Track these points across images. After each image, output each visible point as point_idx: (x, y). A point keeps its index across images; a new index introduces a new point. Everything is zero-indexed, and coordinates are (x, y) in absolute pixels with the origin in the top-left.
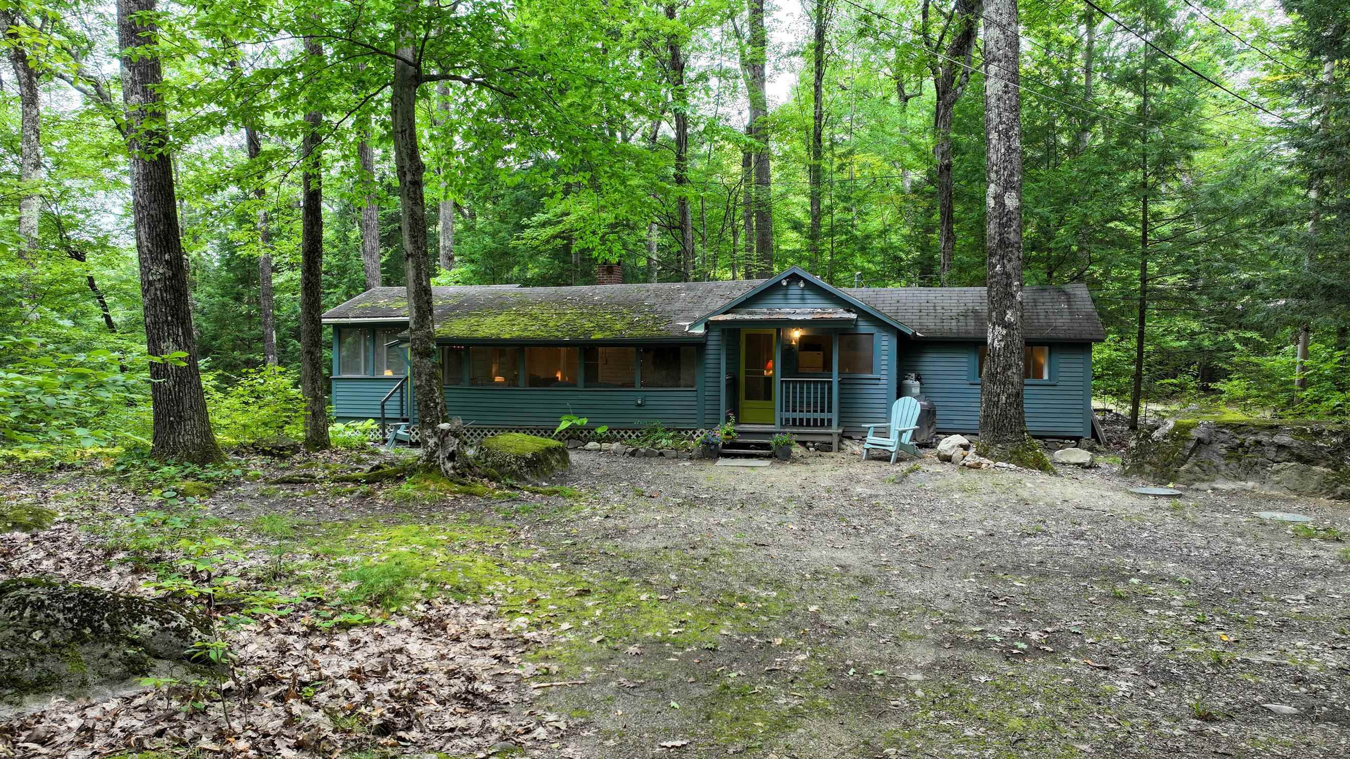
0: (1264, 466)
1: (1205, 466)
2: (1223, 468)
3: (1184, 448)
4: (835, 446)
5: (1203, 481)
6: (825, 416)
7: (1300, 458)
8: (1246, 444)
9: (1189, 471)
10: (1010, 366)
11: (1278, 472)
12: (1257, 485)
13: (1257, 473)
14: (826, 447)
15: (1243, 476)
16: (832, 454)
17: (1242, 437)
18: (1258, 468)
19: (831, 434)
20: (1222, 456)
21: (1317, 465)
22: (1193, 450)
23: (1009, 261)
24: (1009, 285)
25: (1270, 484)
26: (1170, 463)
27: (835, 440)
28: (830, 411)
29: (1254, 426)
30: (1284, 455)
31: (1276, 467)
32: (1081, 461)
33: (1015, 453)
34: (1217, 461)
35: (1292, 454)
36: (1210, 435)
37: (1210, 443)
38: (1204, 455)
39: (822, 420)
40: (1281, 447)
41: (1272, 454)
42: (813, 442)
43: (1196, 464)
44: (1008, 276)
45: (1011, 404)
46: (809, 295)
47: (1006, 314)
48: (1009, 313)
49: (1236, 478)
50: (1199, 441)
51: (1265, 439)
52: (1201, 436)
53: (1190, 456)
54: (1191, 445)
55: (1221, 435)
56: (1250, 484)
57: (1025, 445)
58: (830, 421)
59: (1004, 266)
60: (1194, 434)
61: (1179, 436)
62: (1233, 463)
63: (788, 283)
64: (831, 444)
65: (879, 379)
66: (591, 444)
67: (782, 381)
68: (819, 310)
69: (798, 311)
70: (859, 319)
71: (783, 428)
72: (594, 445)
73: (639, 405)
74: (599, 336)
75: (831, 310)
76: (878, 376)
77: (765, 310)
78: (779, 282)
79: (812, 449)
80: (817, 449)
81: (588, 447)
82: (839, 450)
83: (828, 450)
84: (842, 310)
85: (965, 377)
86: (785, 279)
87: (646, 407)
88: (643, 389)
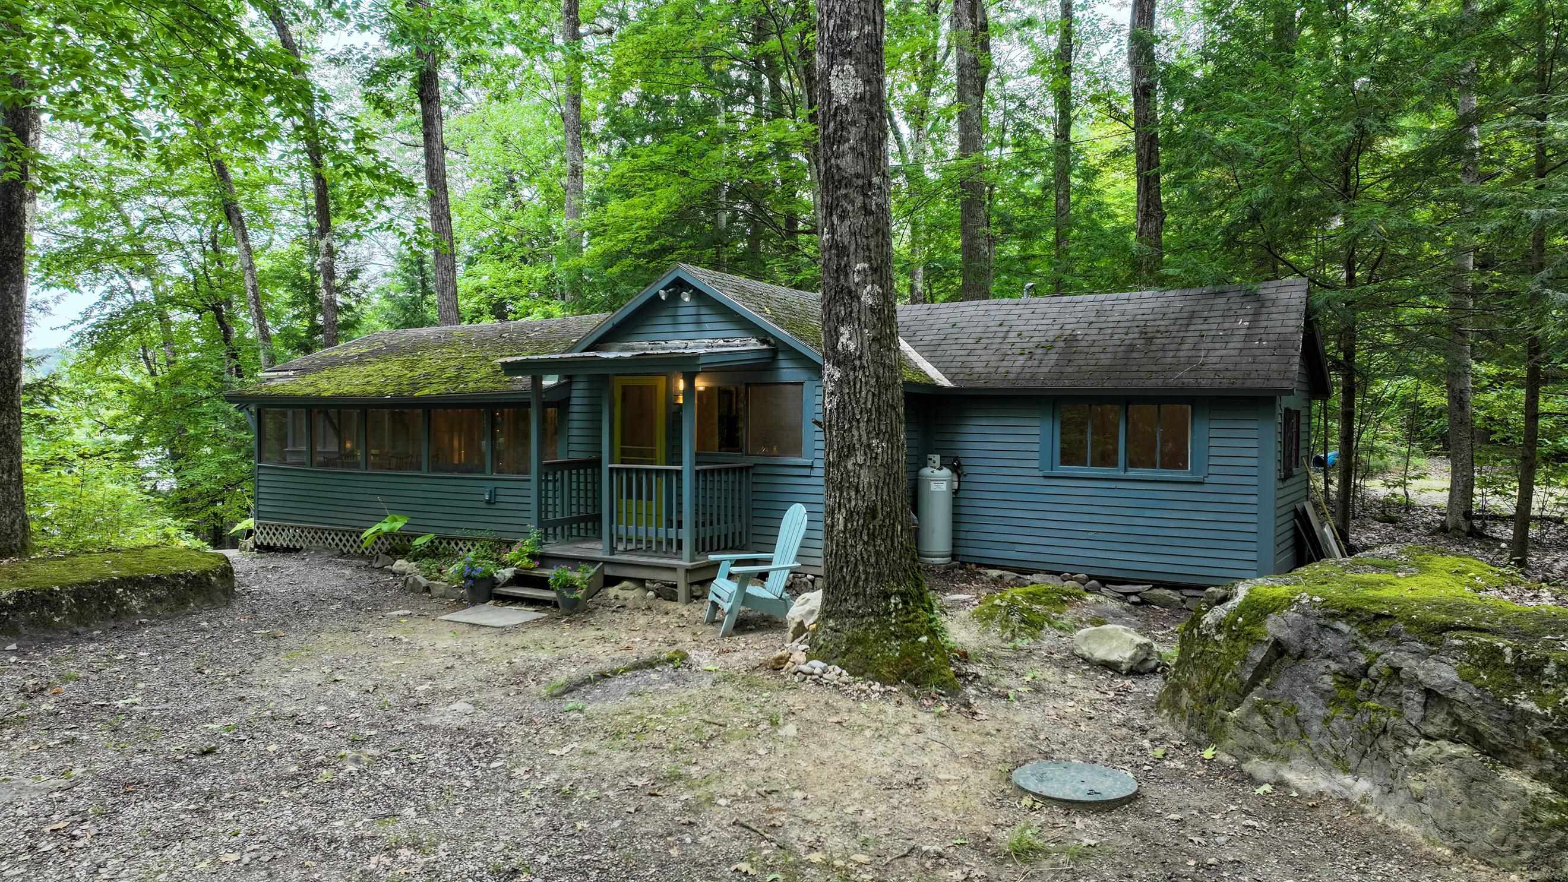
0: (1401, 744)
1: (1278, 715)
2: (1316, 727)
3: (1244, 661)
4: (682, 591)
5: (1267, 755)
6: (673, 533)
7: (1476, 739)
8: (1372, 671)
9: (1241, 725)
10: (851, 449)
11: (1423, 766)
12: (1376, 793)
13: (1384, 757)
14: (668, 593)
15: (1353, 759)
16: (670, 606)
17: (1375, 648)
18: (1387, 743)
19: (673, 569)
20: (1323, 694)
21: (1517, 765)
22: (1261, 671)
23: (842, 218)
24: (843, 271)
25: (1402, 796)
26: (1216, 696)
27: (681, 581)
28: (680, 525)
29: (1410, 622)
30: (1439, 722)
31: (1424, 751)
32: (1114, 657)
33: (859, 641)
34: (1309, 706)
35: (1457, 721)
36: (1304, 634)
37: (1303, 655)
38: (1283, 685)
39: (670, 542)
40: (1431, 695)
41: (1414, 711)
42: (653, 581)
43: (1258, 708)
44: (841, 250)
46: (704, 313)
47: (838, 335)
48: (845, 331)
49: (1340, 763)
50: (1279, 648)
51: (1408, 663)
52: (1284, 634)
53: (1254, 682)
54: (1258, 655)
55: (1329, 639)
56: (1363, 786)
57: (884, 625)
58: (680, 544)
59: (833, 231)
60: (1273, 627)
61: (1241, 628)
62: (1340, 718)
63: (669, 296)
64: (675, 586)
65: (811, 467)
66: (398, 562)
67: (611, 469)
68: (721, 342)
69: (691, 344)
70: (781, 356)
71: (612, 554)
72: (401, 564)
73: (488, 502)
74: (426, 392)
75: (738, 342)
76: (808, 462)
77: (646, 344)
78: (657, 295)
79: (651, 594)
80: (658, 596)
81: (394, 568)
82: (692, 598)
83: (673, 598)
84: (754, 341)
85: (1036, 464)
86: (665, 289)
87: (498, 506)
88: (495, 476)
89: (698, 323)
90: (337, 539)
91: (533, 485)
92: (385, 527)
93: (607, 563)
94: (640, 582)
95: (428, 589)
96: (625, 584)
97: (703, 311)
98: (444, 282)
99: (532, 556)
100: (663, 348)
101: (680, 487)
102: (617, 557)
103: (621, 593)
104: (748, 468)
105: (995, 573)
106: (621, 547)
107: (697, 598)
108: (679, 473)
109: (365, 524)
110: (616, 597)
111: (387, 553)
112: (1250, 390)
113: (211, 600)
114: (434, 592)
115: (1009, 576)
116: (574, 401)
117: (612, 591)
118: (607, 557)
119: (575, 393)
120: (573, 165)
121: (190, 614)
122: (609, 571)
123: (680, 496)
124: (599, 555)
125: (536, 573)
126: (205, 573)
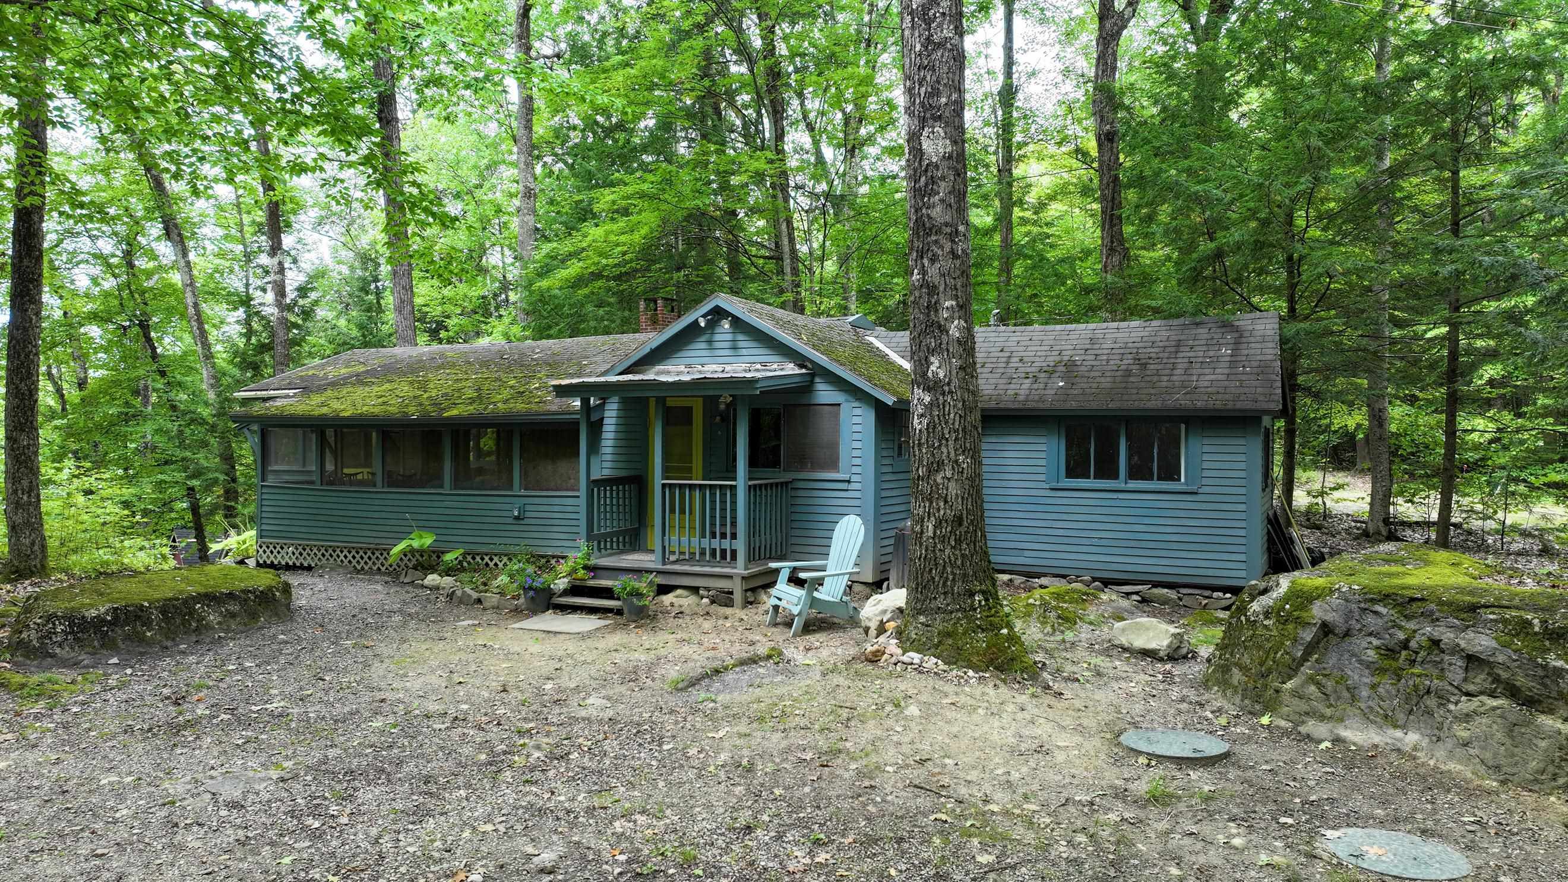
0: (1443, 699)
1: (1330, 684)
2: (1365, 693)
3: (1295, 640)
4: (738, 596)
5: (1322, 718)
6: (726, 544)
7: (1513, 692)
8: (1413, 644)
9: (1296, 694)
10: (940, 465)
11: (1467, 717)
12: (1425, 742)
13: (1429, 713)
14: (724, 599)
15: (1401, 717)
16: (728, 611)
17: (1411, 625)
18: (1431, 702)
19: (729, 577)
20: (1368, 665)
21: (1550, 711)
22: (1310, 649)
23: (933, 261)
24: (933, 307)
25: (1449, 744)
26: (1269, 671)
27: (737, 588)
28: (734, 536)
29: (1441, 603)
30: (1480, 680)
31: (1466, 705)
32: (1152, 645)
33: (949, 635)
34: (1357, 676)
35: (1497, 679)
36: (1348, 615)
37: (1347, 634)
38: (1332, 660)
39: (723, 552)
40: (1472, 660)
41: (1456, 674)
42: (708, 589)
43: (1311, 679)
44: (932, 290)
45: (943, 539)
46: (742, 339)
47: (929, 364)
48: (935, 361)
49: (1389, 720)
50: (1326, 629)
51: (1447, 636)
52: (1329, 617)
53: (1305, 658)
54: (1308, 635)
55: (1370, 619)
56: (1413, 738)
57: (971, 620)
58: (734, 553)
59: (923, 272)
60: (1318, 612)
61: (1289, 613)
62: (1386, 685)
63: (708, 323)
64: (731, 593)
65: (849, 482)
66: (430, 577)
67: (664, 485)
68: (759, 366)
69: (728, 368)
70: (817, 380)
71: (664, 564)
72: (432, 579)
73: (517, 518)
74: (454, 412)
75: (775, 366)
76: (846, 477)
77: (682, 368)
78: (696, 322)
79: (705, 600)
80: (713, 602)
81: (426, 582)
82: (747, 603)
83: (729, 604)
84: (792, 365)
85: (1042, 477)
86: (704, 316)
87: (526, 521)
88: (523, 492)
89: (735, 348)
90: (350, 557)
91: (583, 501)
92: (416, 544)
93: (659, 572)
94: (695, 590)
95: (479, 601)
96: (679, 592)
97: (740, 337)
98: (402, 302)
99: (586, 567)
100: (700, 372)
101: (734, 503)
102: (668, 567)
103: (674, 600)
104: (787, 483)
105: (1005, 577)
106: (673, 558)
107: (751, 603)
108: (733, 488)
109: (390, 541)
110: (672, 605)
111: (415, 568)
112: (1240, 410)
113: (277, 614)
114: (487, 604)
115: (1018, 580)
116: (606, 421)
117: (667, 599)
118: (660, 567)
119: (607, 414)
120: (526, 187)
121: (262, 628)
122: (660, 580)
123: (734, 510)
124: (652, 566)
125: (592, 583)
126: (270, 589)
